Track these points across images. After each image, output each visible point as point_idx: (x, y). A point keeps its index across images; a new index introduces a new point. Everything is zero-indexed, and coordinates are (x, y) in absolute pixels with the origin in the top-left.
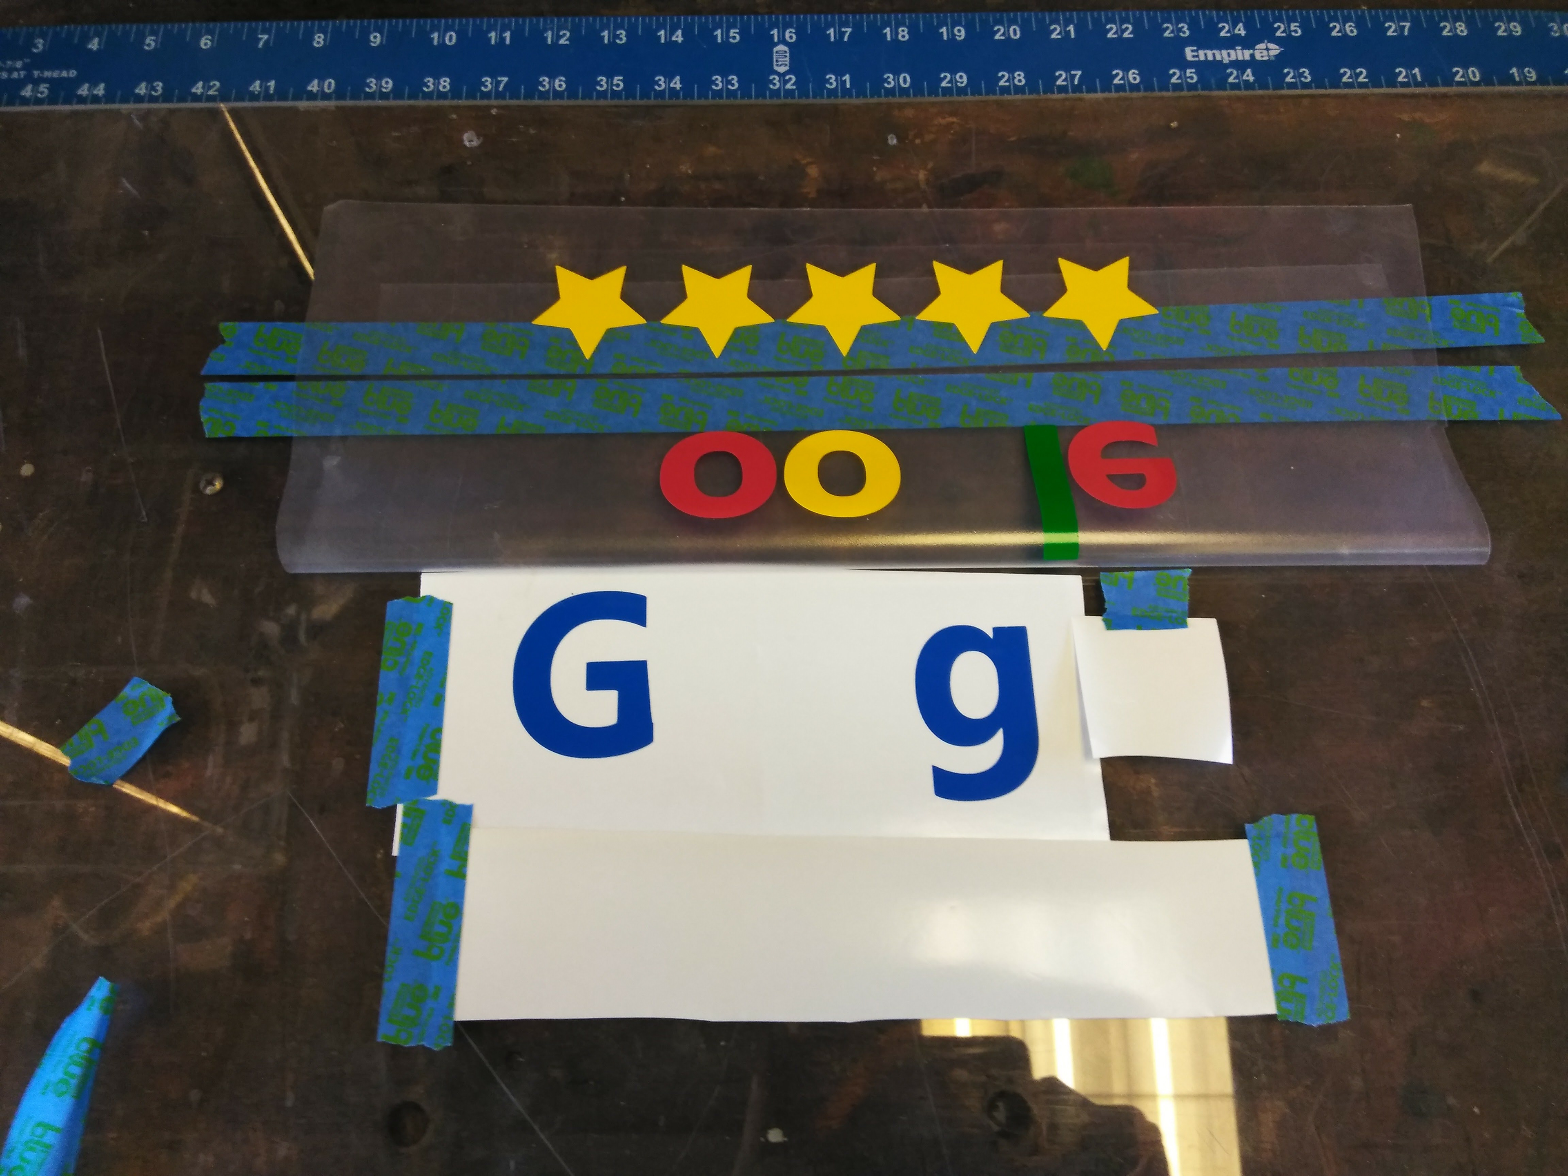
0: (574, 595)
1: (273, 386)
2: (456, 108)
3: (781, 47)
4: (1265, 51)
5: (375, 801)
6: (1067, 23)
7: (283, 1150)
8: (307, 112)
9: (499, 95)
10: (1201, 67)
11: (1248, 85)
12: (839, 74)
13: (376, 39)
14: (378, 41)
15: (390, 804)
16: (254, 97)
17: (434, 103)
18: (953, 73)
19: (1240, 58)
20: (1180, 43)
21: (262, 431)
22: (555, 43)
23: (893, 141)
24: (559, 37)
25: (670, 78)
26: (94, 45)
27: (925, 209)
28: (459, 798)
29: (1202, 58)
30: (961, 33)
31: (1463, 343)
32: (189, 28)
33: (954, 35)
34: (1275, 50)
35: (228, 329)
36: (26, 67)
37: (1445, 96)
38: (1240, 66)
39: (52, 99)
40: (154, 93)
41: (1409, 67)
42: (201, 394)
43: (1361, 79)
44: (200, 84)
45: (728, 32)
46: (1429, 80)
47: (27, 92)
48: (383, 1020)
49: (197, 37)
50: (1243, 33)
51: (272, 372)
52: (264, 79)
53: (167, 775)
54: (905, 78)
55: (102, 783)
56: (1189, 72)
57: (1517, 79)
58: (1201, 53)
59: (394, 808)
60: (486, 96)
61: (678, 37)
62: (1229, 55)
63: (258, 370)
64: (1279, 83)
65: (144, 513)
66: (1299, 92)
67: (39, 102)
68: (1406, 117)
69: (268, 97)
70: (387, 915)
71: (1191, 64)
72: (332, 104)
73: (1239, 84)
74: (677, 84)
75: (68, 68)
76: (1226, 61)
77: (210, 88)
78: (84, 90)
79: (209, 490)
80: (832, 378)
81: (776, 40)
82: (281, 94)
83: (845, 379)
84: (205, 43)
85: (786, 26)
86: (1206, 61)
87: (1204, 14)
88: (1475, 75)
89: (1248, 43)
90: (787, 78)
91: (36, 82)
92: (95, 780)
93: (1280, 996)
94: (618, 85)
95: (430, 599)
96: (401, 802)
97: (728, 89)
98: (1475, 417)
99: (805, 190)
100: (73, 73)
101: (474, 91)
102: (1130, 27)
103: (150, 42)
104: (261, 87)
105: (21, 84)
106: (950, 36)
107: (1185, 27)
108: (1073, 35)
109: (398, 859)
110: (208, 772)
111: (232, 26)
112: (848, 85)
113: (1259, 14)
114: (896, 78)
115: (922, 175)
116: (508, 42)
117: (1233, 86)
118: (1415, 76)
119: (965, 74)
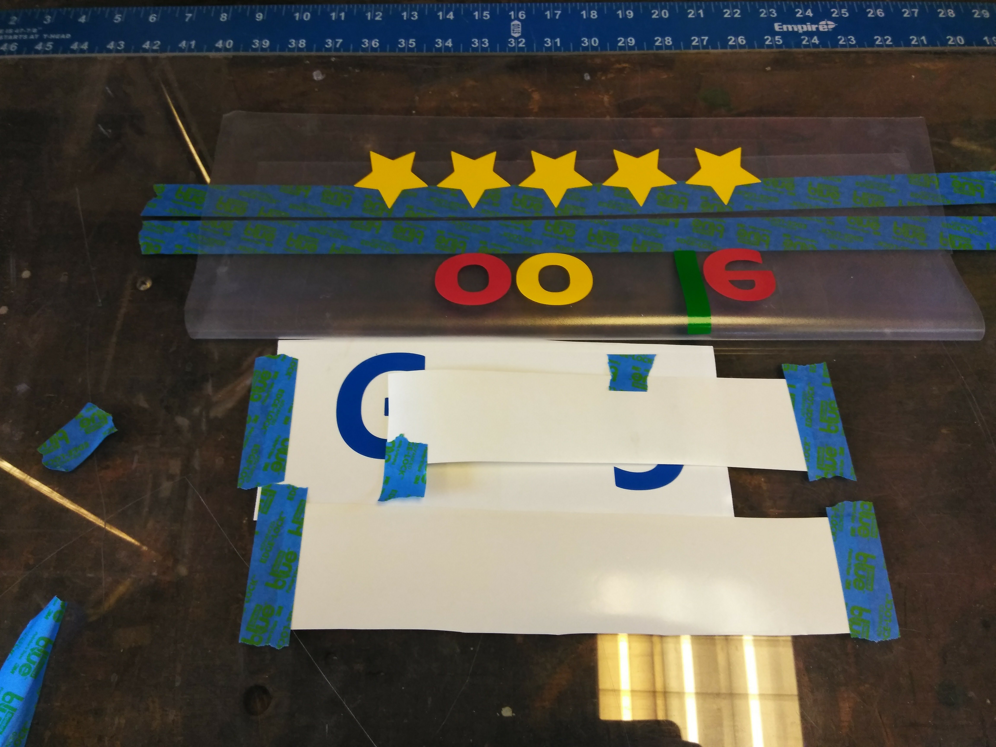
0: (378, 355)
1: (186, 223)
2: (308, 57)
3: (516, 22)
4: (826, 26)
5: (243, 484)
6: (698, 8)
7: (172, 716)
8: (214, 59)
9: (337, 50)
10: (784, 34)
11: (814, 45)
12: (553, 38)
13: (260, 17)
14: (261, 17)
15: (253, 487)
16: (181, 50)
17: (296, 54)
18: (626, 37)
19: (810, 30)
20: (771, 21)
21: (178, 250)
22: (373, 20)
23: (587, 77)
24: (375, 16)
26: (83, 19)
27: (608, 118)
28: (299, 484)
29: (785, 29)
30: (630, 14)
31: (962, 202)
32: (143, 10)
33: (626, 15)
34: (832, 25)
35: (160, 188)
36: (39, 32)
37: (943, 53)
38: (811, 34)
39: (54, 51)
40: (119, 48)
41: (919, 35)
42: (140, 227)
43: (888, 42)
44: (148, 43)
45: (482, 13)
46: (931, 42)
47: (39, 47)
48: (243, 628)
49: (147, 15)
50: (811, 15)
51: (185, 214)
52: (188, 40)
53: (107, 467)
54: (595, 41)
55: (64, 470)
56: (777, 38)
57: (988, 43)
58: (785, 27)
59: (256, 489)
60: (329, 50)
61: (451, 16)
62: (802, 28)
63: (177, 213)
64: (835, 43)
65: (100, 301)
66: (848, 49)
67: (46, 52)
68: (918, 66)
69: (190, 50)
70: (249, 560)
71: (778, 33)
72: (230, 54)
73: (809, 45)
74: (449, 43)
75: (65, 33)
76: (801, 31)
77: (154, 45)
78: (75, 46)
79: (143, 288)
80: (547, 221)
81: (513, 17)
82: (199, 48)
83: (556, 222)
84: (152, 18)
85: (519, 10)
87: (786, 4)
88: (961, 40)
89: (814, 21)
90: (520, 40)
91: (45, 41)
92: (59, 468)
93: (852, 621)
94: (412, 44)
95: (284, 357)
96: (260, 486)
97: (482, 46)
98: (971, 248)
99: (531, 107)
100: (68, 36)
101: (321, 47)
102: (739, 11)
103: (118, 18)
104: (186, 44)
105: (36, 42)
106: (624, 16)
107: (774, 11)
108: (702, 16)
109: (257, 523)
110: (134, 465)
111: (170, 9)
112: (559, 45)
113: (821, 4)
114: (589, 40)
115: (606, 99)
116: (343, 18)
117: (806, 46)
118: (922, 41)
119: (634, 38)
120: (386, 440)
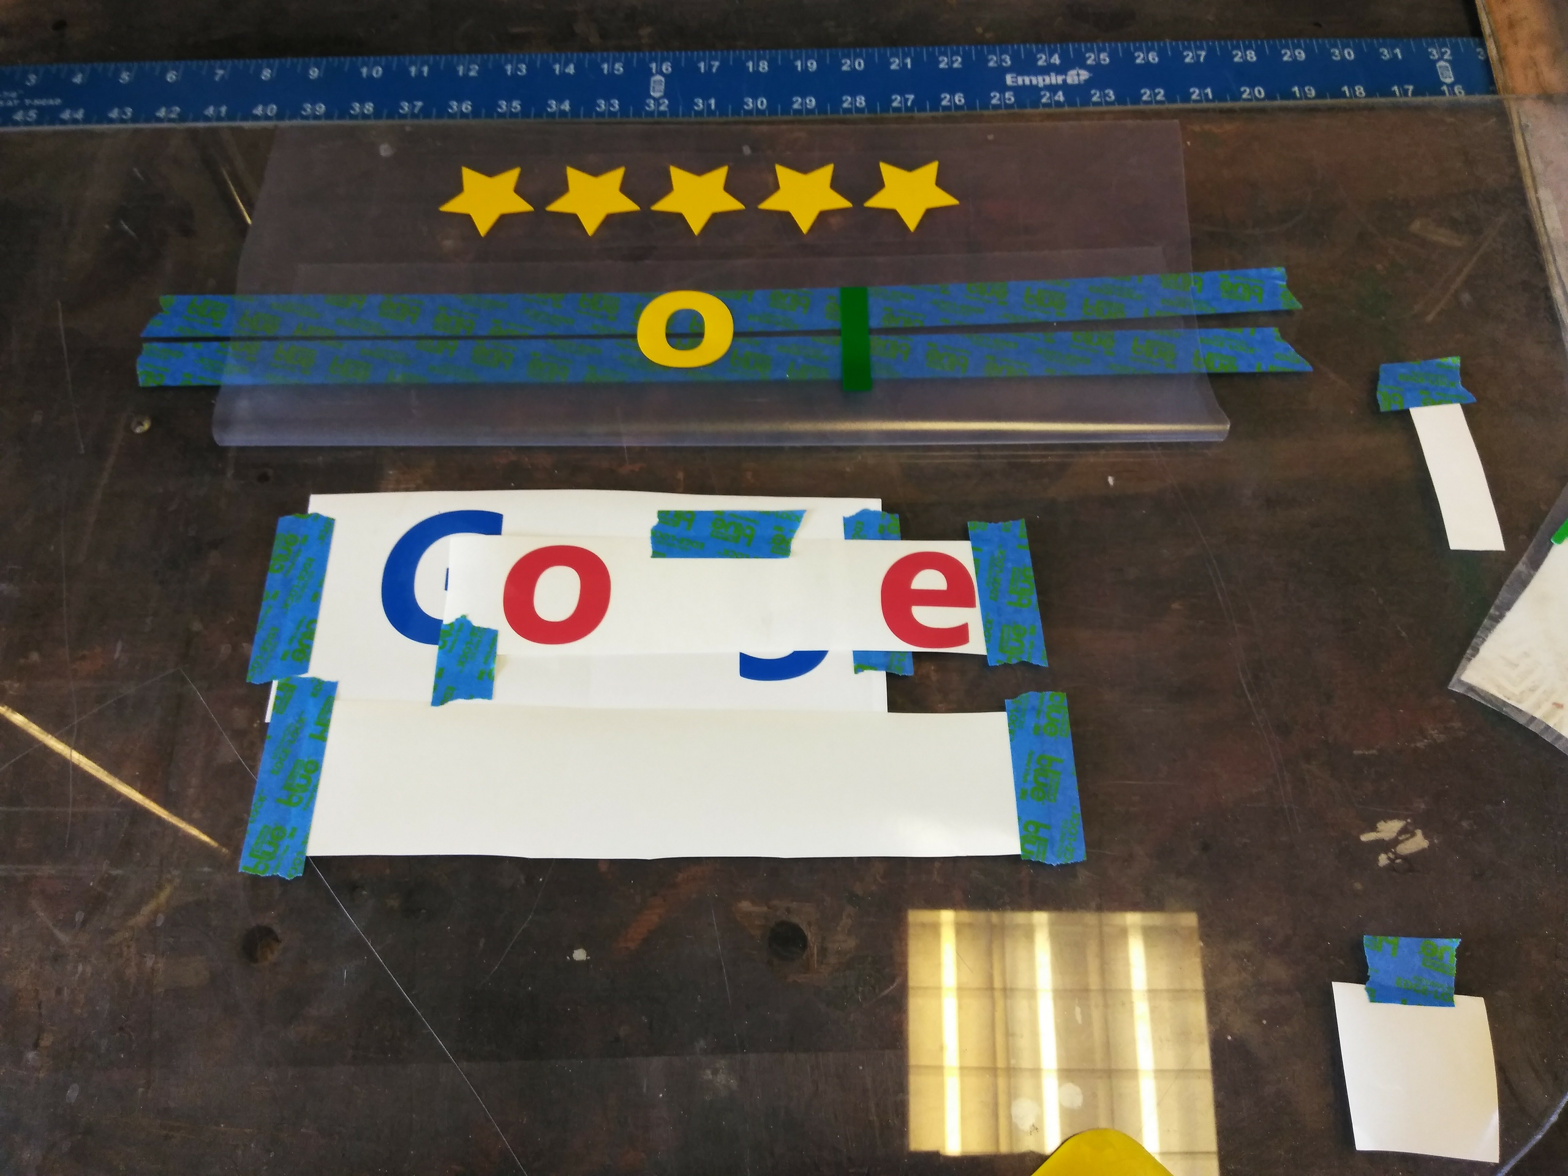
1: (199, 346)
2: (376, 128)
3: (659, 78)
4: (1076, 76)
5: (254, 677)
6: (905, 56)
7: (151, 963)
8: (252, 131)
9: (414, 116)
10: (1016, 90)
11: (1058, 104)
12: (706, 99)
13: (314, 73)
14: (316, 74)
15: (269, 680)
16: (207, 119)
17: (359, 123)
18: (803, 97)
19: (1054, 82)
20: (1002, 71)
21: (187, 379)
22: (466, 75)
24: (469, 70)
25: (560, 101)
26: (78, 79)
28: (326, 677)
29: (1020, 82)
30: (813, 65)
31: (1229, 310)
32: (158, 65)
33: (807, 66)
34: (1084, 75)
35: (167, 301)
36: (20, 97)
37: (1231, 111)
38: (1053, 89)
39: (39, 122)
40: (124, 117)
41: (1202, 87)
42: (138, 351)
43: (1159, 98)
44: (163, 110)
45: (613, 64)
46: (1219, 96)
47: (19, 116)
48: (245, 854)
49: (164, 72)
50: (1058, 62)
51: (199, 333)
52: (217, 106)
53: (83, 658)
54: (762, 102)
56: (1008, 95)
57: (1298, 95)
58: (1020, 81)
59: (269, 684)
60: (404, 116)
61: (571, 69)
62: (1044, 80)
63: (189, 333)
64: (1087, 101)
65: (82, 447)
66: (1104, 108)
67: (27, 123)
68: (1197, 128)
69: (219, 119)
70: (257, 770)
71: (1010, 88)
72: (272, 124)
73: (1050, 103)
74: (566, 106)
75: (53, 97)
76: (1041, 84)
77: (171, 112)
78: (66, 115)
79: (138, 430)
81: (654, 71)
82: (231, 116)
84: (171, 77)
85: (663, 61)
87: (1025, 48)
88: (1260, 92)
89: (1061, 70)
90: (661, 101)
91: (27, 108)
93: (1025, 839)
94: (515, 108)
95: (316, 516)
96: (275, 679)
97: (609, 110)
98: (1234, 370)
100: (58, 101)
101: (393, 113)
102: (960, 59)
103: (125, 77)
104: (214, 111)
105: (14, 110)
106: (804, 68)
107: (1008, 59)
108: (909, 66)
109: (270, 725)
110: (117, 655)
111: (195, 64)
112: (713, 107)
113: (1073, 46)
114: (755, 102)
115: (771, 178)
116: (425, 74)
117: (1046, 105)
118: (1207, 95)
119: (814, 98)
120: (442, 621)
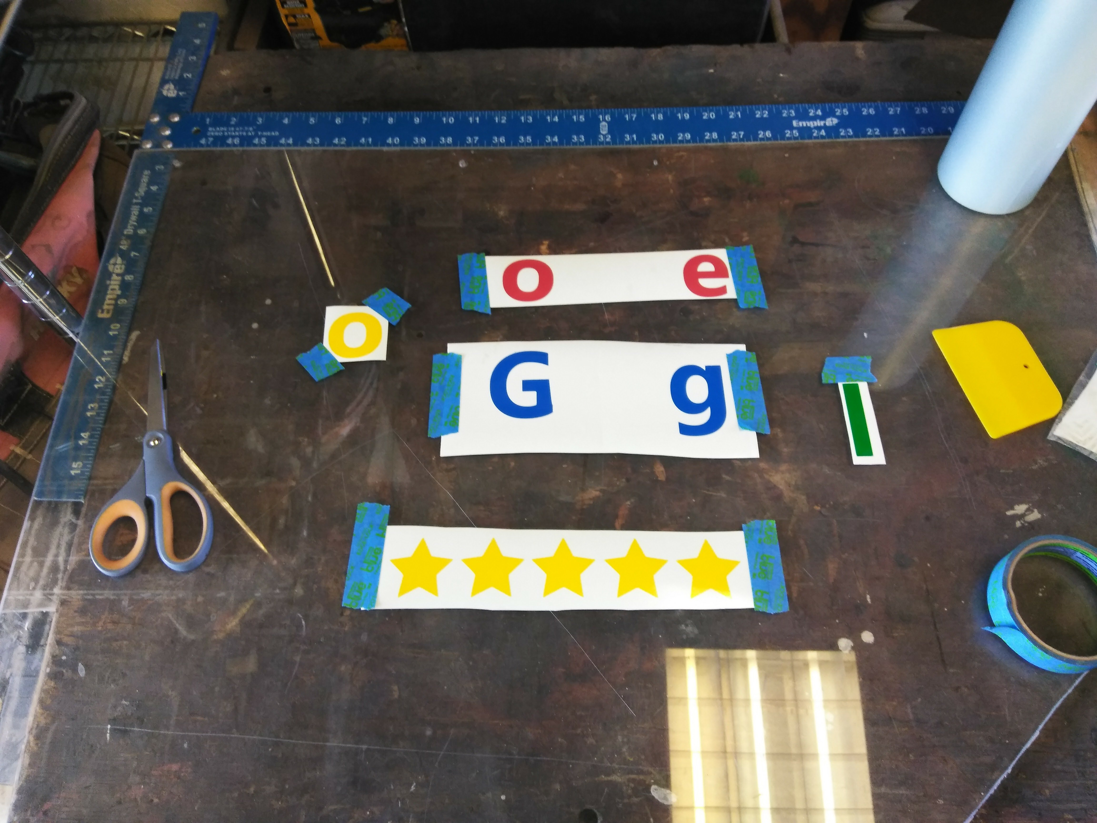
0: (516, 353)
2: (455, 151)
3: (604, 123)
4: (831, 122)
5: (432, 434)
6: (737, 111)
8: (387, 152)
9: (475, 145)
10: (800, 129)
11: (822, 137)
12: (631, 134)
13: (417, 120)
14: (418, 121)
16: (362, 145)
17: (445, 148)
18: (684, 133)
19: (819, 125)
20: (790, 119)
22: (499, 122)
23: (655, 163)
24: (501, 119)
25: (552, 136)
26: (286, 121)
27: (672, 192)
30: (687, 116)
32: (330, 115)
33: (684, 117)
34: (835, 121)
36: (254, 130)
37: (917, 140)
38: (819, 128)
39: (268, 145)
40: (315, 143)
41: (899, 127)
43: (876, 133)
44: (337, 139)
45: (579, 116)
46: (908, 133)
47: (256, 141)
49: (334, 118)
50: (820, 114)
52: (366, 137)
53: (340, 426)
54: (661, 136)
56: (794, 132)
58: (801, 124)
59: (440, 437)
60: (469, 145)
61: (556, 119)
64: (838, 136)
66: (847, 139)
67: (261, 145)
68: (898, 150)
69: (368, 145)
71: (796, 128)
72: (398, 148)
73: (819, 136)
74: (556, 139)
75: (274, 131)
76: (812, 126)
77: (341, 141)
78: (283, 141)
81: (601, 119)
82: (375, 144)
84: (338, 121)
85: (605, 114)
86: (803, 127)
87: (802, 106)
88: (930, 130)
89: (823, 118)
90: (607, 136)
91: (260, 137)
95: (452, 354)
96: (443, 435)
97: (579, 141)
99: (616, 184)
100: (277, 133)
101: (463, 143)
102: (767, 112)
103: (312, 120)
104: (365, 141)
105: (253, 138)
106: (682, 117)
107: (793, 112)
108: (740, 116)
111: (350, 114)
112: (635, 139)
113: (828, 105)
114: (657, 136)
115: (670, 177)
116: (478, 122)
117: (816, 138)
118: (902, 132)
119: (690, 134)
